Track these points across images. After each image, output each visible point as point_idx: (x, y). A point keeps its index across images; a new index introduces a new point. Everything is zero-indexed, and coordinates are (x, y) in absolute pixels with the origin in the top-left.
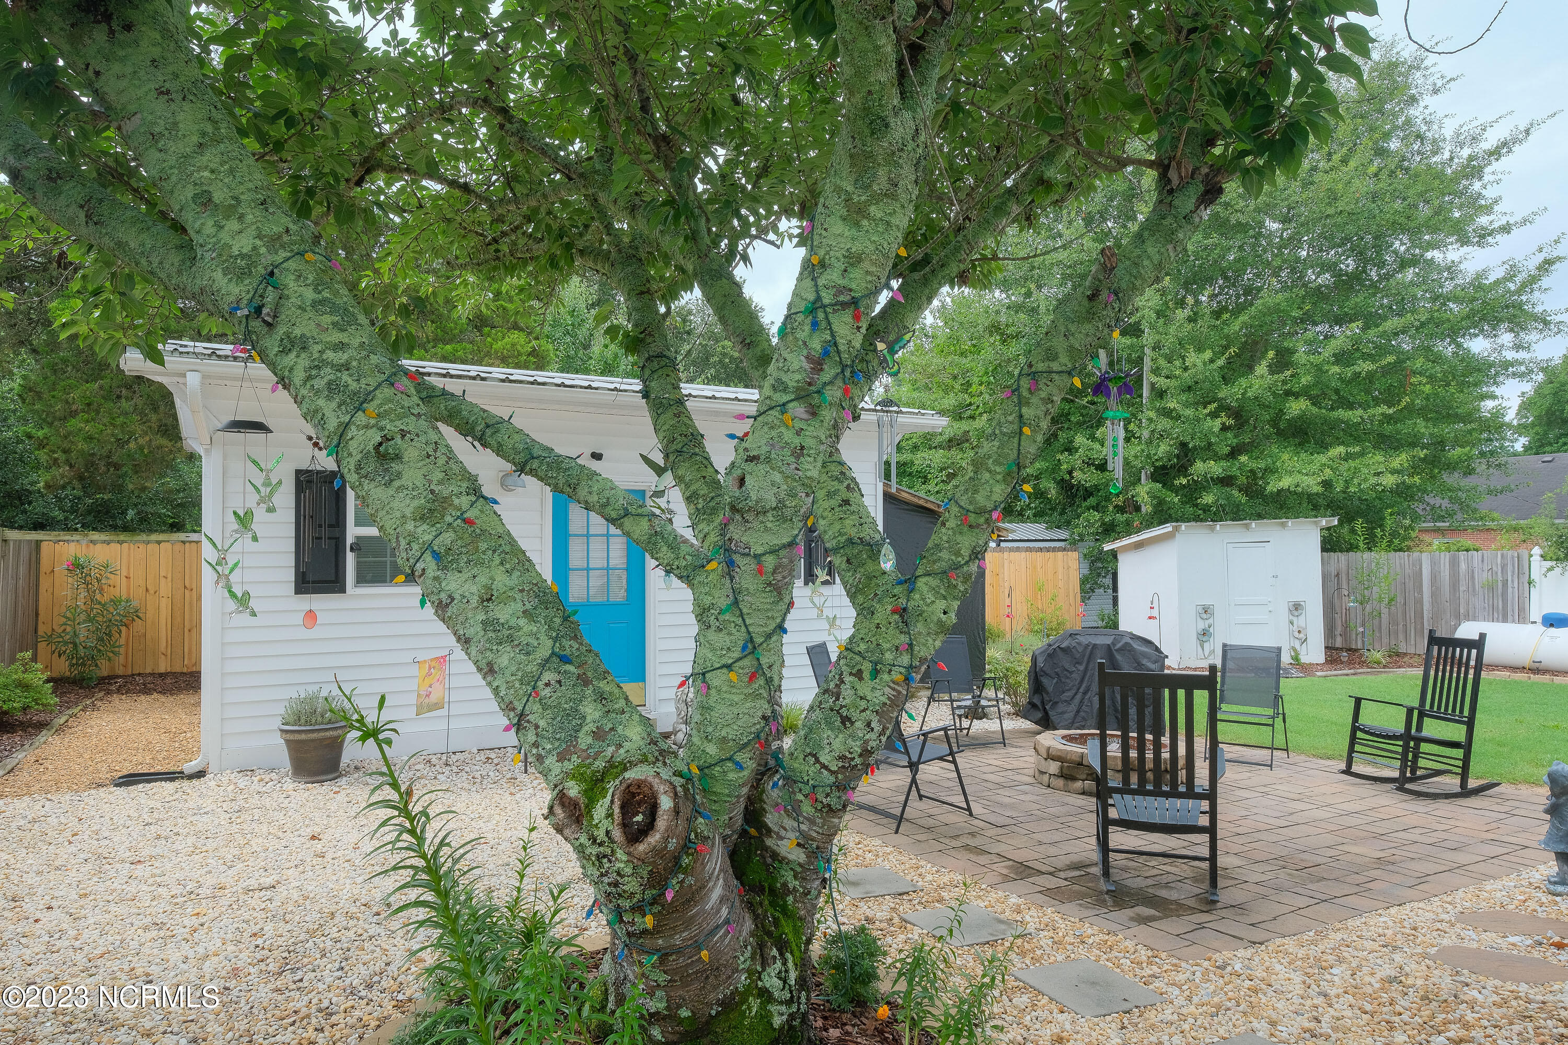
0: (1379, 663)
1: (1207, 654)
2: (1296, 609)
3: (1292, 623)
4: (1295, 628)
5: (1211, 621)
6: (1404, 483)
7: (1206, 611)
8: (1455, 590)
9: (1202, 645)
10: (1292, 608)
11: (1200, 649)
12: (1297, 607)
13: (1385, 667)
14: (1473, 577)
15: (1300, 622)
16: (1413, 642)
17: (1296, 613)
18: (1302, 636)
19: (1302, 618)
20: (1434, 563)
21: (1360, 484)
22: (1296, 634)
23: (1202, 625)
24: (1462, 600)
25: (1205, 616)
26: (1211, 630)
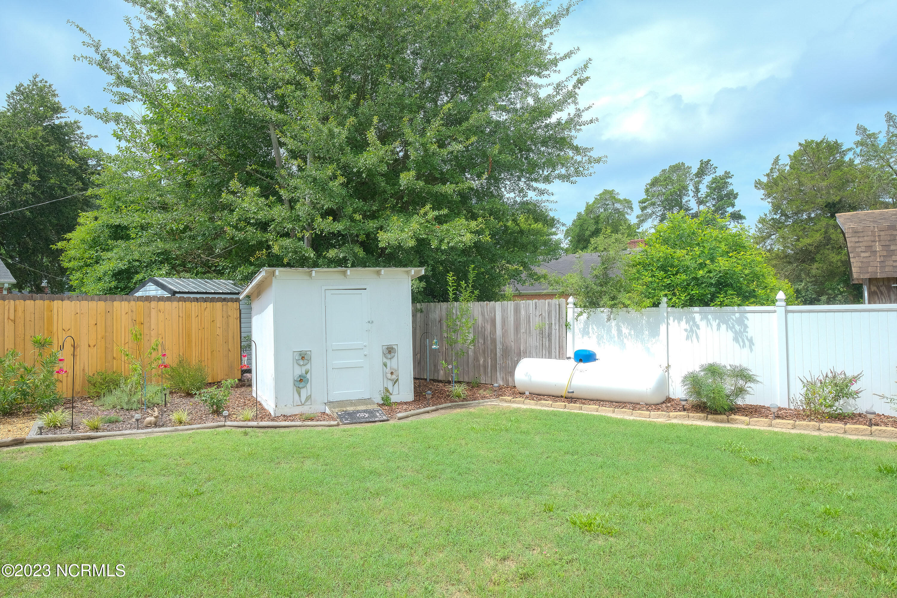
0: (459, 396)
1: (303, 400)
2: (390, 352)
3: (385, 365)
4: (388, 370)
5: (308, 367)
6: (480, 241)
7: (304, 357)
8: (517, 331)
9: (299, 391)
10: (386, 352)
11: (296, 394)
12: (390, 351)
13: (464, 400)
14: (529, 321)
15: (393, 364)
16: (489, 375)
17: (389, 356)
18: (394, 377)
19: (394, 360)
20: (504, 310)
21: (448, 243)
22: (389, 376)
23: (299, 371)
24: (522, 340)
25: (301, 362)
26: (308, 376)
